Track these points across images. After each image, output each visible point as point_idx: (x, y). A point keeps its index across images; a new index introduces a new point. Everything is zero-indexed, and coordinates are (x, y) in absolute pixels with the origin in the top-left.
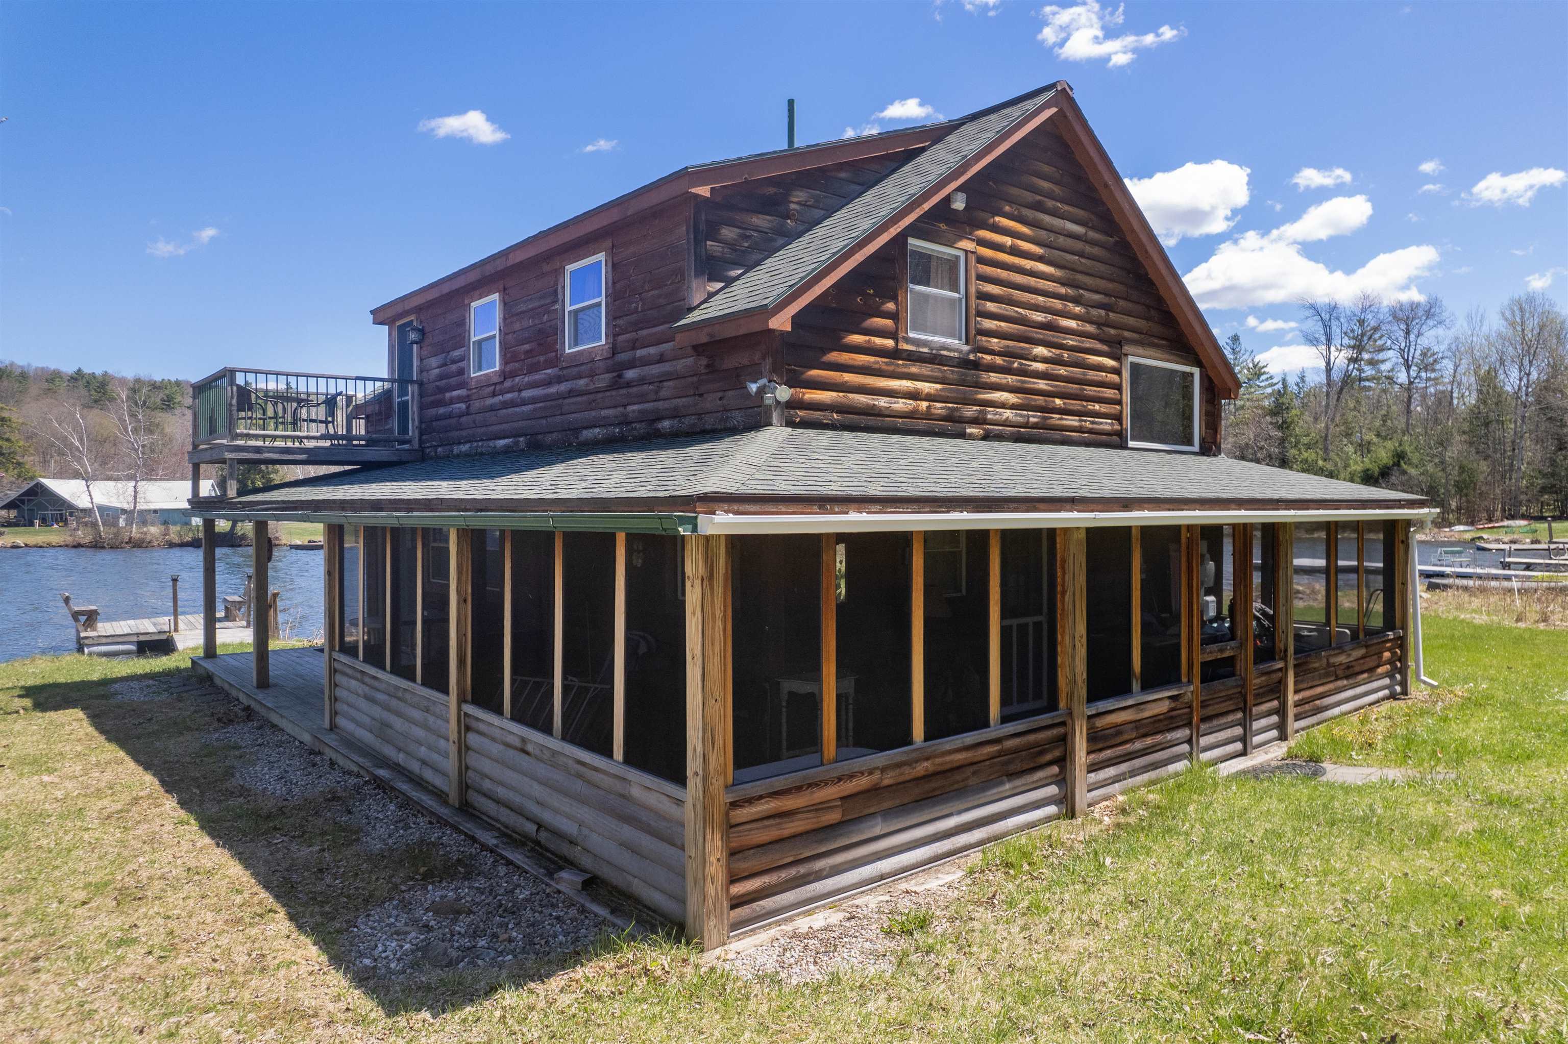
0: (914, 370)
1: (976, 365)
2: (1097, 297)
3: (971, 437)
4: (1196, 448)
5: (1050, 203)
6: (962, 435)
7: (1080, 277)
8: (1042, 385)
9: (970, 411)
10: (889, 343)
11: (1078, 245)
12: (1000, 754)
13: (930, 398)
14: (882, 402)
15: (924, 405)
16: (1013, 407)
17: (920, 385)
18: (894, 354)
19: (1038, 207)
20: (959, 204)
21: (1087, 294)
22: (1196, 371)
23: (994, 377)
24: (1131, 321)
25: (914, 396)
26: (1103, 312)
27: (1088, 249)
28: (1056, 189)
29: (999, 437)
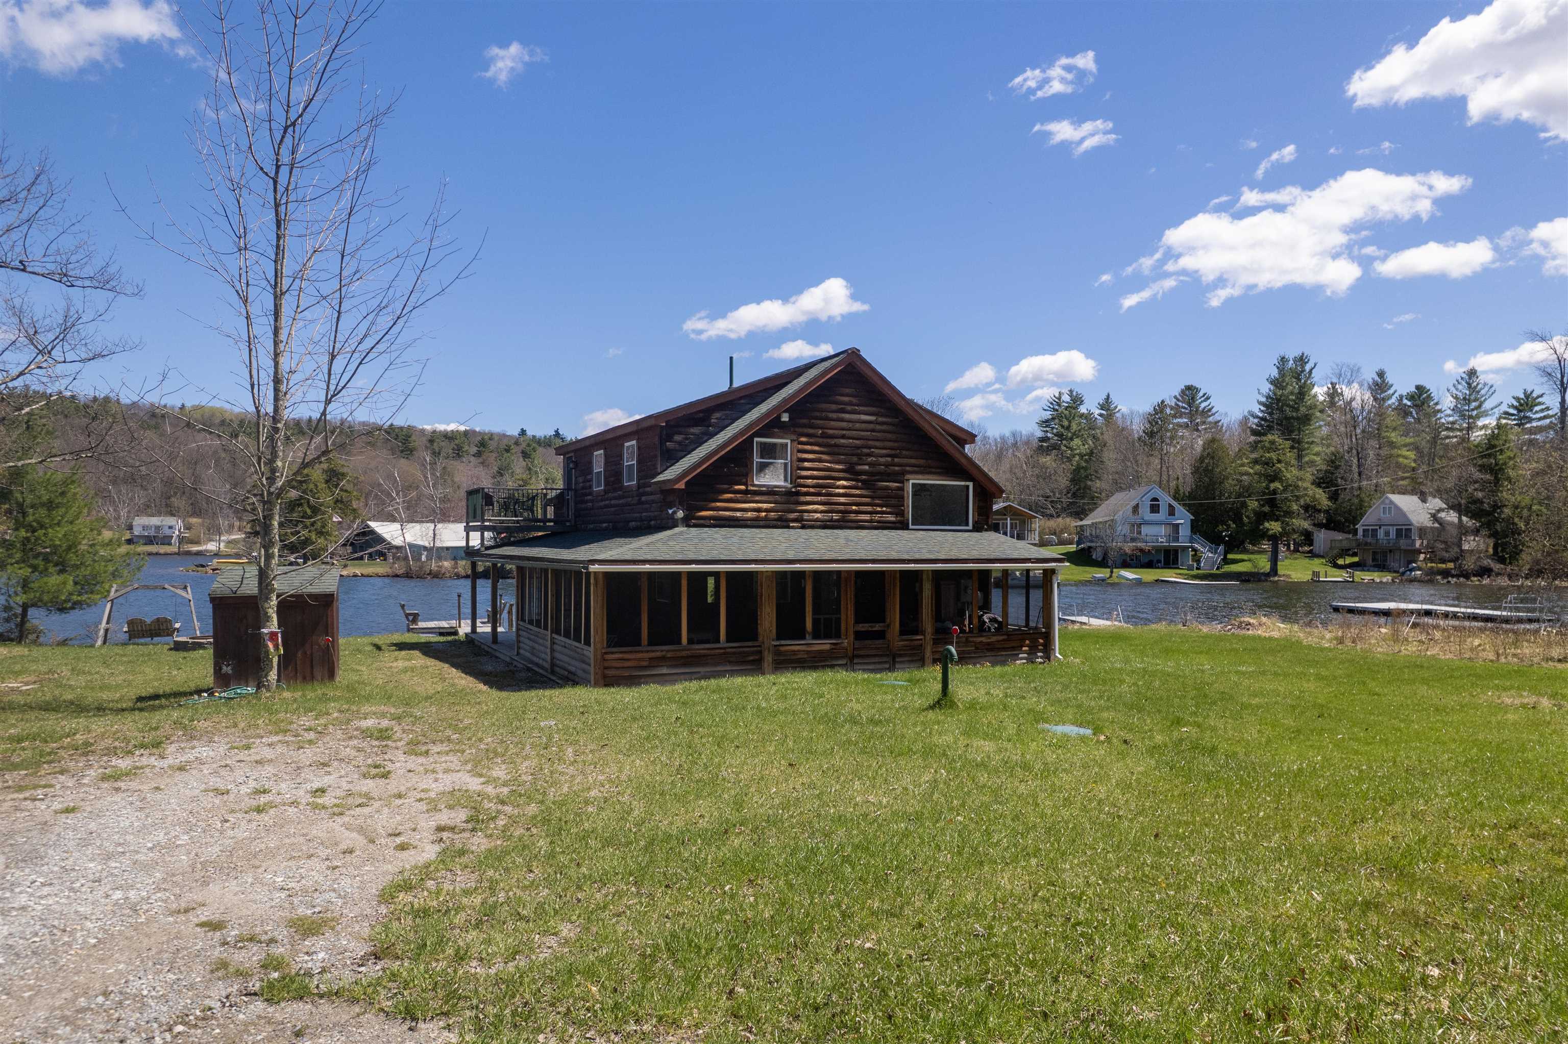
0: (757, 498)
1: (798, 494)
2: (884, 451)
3: (793, 528)
4: (970, 527)
5: (849, 408)
6: (788, 527)
7: (870, 443)
8: (842, 500)
9: (793, 516)
10: (743, 487)
11: (871, 426)
12: (724, 654)
13: (767, 510)
14: (738, 514)
15: (764, 514)
16: (822, 512)
17: (760, 505)
18: (746, 492)
19: (843, 411)
20: (785, 418)
21: (877, 451)
22: (971, 484)
23: (808, 498)
24: (913, 461)
25: (759, 510)
26: (889, 459)
27: (878, 427)
28: (854, 400)
29: (812, 527)
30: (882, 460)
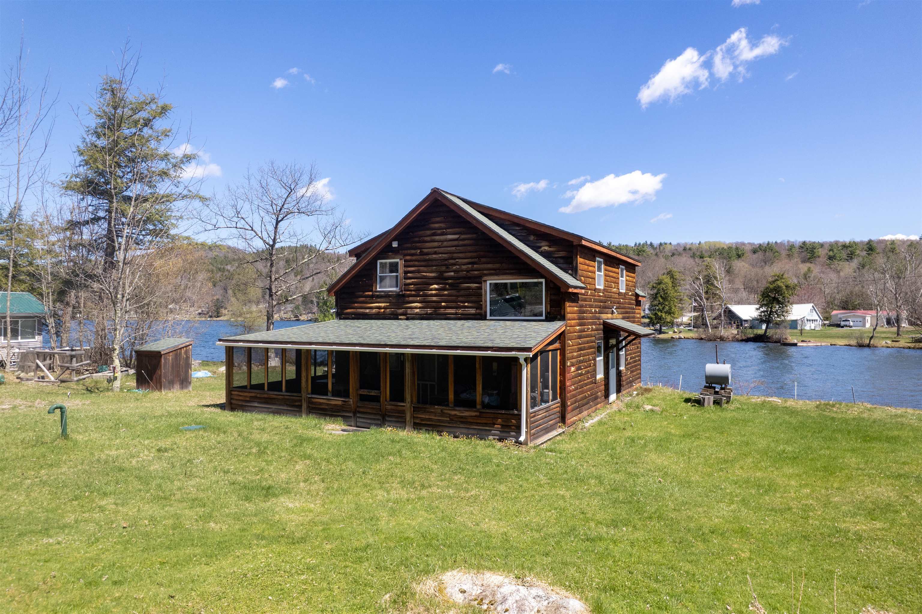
0: (379, 300)
1: (404, 296)
3: (401, 319)
4: (543, 318)
5: (439, 232)
6: (398, 319)
8: (434, 299)
9: (400, 311)
10: (370, 293)
11: (456, 243)
13: (384, 308)
14: (367, 311)
16: (420, 308)
17: (380, 304)
18: (372, 296)
19: (434, 234)
20: (395, 244)
21: (460, 261)
22: (543, 280)
23: (411, 299)
25: (379, 308)
29: (413, 319)
30: (464, 267)
